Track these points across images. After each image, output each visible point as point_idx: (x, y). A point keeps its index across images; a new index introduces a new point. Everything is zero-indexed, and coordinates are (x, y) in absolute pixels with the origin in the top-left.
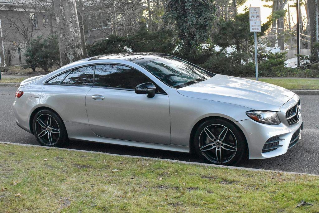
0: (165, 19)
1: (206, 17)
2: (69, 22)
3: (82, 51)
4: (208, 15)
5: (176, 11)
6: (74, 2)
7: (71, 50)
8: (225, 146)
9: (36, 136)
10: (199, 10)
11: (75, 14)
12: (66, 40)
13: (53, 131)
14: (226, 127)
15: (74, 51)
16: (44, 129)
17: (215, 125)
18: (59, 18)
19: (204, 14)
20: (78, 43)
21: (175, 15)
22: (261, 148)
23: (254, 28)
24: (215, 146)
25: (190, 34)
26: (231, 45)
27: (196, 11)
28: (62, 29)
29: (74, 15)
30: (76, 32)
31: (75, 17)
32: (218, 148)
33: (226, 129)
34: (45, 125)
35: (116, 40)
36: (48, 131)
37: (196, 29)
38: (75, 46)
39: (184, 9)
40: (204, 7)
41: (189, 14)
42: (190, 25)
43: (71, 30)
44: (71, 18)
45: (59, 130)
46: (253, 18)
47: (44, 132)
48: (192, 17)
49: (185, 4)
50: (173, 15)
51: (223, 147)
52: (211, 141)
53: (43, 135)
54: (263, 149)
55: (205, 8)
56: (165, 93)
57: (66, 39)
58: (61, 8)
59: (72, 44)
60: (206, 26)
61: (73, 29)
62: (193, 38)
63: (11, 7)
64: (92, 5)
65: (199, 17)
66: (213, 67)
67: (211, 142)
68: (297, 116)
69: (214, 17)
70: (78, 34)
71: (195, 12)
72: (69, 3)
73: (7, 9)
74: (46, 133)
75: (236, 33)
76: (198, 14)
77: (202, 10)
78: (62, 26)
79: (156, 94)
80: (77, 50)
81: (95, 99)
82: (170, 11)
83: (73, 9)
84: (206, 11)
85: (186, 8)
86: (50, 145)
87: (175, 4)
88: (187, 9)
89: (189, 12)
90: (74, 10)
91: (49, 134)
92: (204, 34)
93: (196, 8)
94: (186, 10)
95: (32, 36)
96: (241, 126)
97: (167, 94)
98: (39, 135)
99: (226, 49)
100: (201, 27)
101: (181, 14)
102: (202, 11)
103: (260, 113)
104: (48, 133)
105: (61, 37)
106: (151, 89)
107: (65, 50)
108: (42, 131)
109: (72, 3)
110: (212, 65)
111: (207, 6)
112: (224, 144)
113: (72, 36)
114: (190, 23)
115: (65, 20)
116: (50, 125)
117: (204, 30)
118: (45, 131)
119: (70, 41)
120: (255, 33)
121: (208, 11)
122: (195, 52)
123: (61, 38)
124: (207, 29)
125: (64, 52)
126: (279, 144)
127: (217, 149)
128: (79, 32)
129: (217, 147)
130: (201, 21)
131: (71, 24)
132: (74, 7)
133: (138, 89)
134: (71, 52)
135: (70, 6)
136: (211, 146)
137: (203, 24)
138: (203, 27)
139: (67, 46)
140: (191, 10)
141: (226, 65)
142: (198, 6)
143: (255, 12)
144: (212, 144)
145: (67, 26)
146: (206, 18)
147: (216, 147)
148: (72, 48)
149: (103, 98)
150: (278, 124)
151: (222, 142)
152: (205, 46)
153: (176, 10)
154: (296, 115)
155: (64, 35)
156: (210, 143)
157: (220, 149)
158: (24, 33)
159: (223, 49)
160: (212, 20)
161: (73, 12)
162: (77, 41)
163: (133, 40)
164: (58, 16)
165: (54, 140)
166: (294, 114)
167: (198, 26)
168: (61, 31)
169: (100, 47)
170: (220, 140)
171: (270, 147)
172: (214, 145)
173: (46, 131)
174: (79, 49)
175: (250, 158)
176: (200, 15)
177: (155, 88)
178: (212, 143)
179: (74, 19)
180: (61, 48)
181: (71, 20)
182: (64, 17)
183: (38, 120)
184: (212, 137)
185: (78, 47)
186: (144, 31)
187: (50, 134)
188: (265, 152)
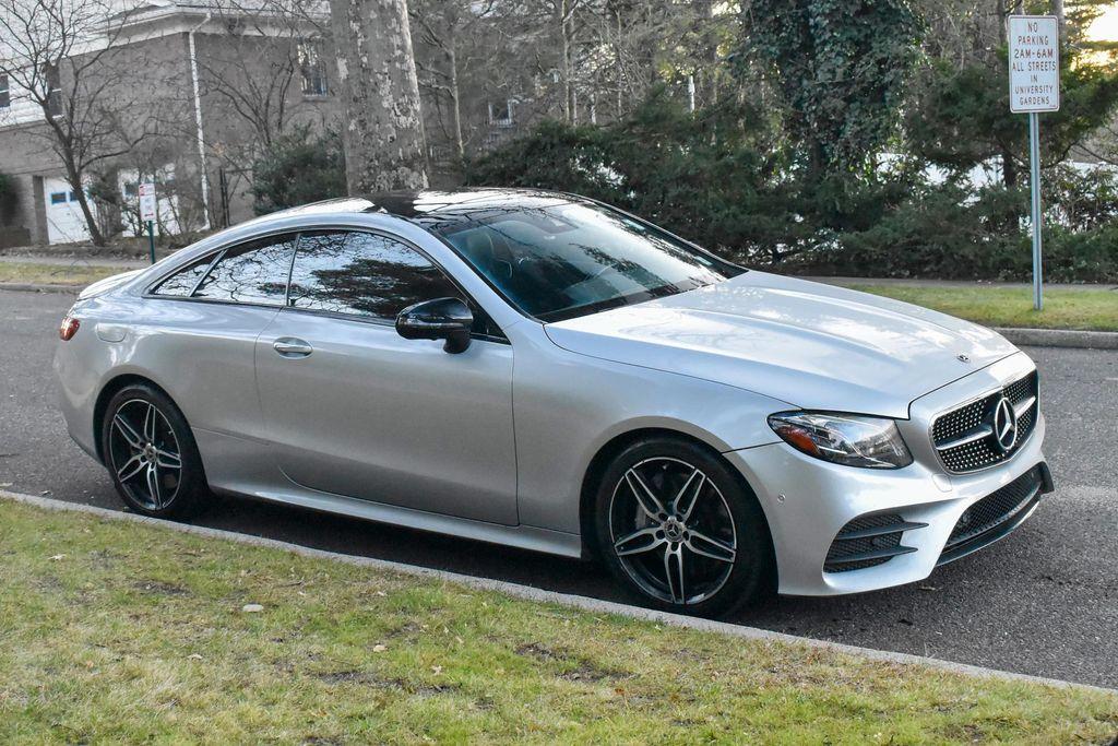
0: (737, 64)
1: (885, 55)
2: (381, 77)
3: (425, 178)
4: (894, 47)
5: (778, 35)
6: (398, 6)
7: (384, 173)
8: (695, 541)
9: (113, 475)
10: (859, 31)
11: (403, 48)
12: (368, 139)
13: (162, 461)
14: (697, 471)
15: (397, 181)
16: (137, 451)
17: (665, 462)
18: (345, 61)
19: (878, 45)
20: (409, 151)
21: (773, 49)
22: (821, 555)
23: (1026, 95)
24: (664, 540)
25: (823, 119)
26: (979, 161)
27: (848, 34)
28: (356, 100)
29: (398, 53)
30: (406, 113)
31: (402, 60)
32: (675, 547)
33: (698, 477)
34: (140, 440)
35: (556, 141)
36: (149, 460)
37: (845, 100)
38: (399, 160)
39: (807, 26)
40: (879, 19)
41: (825, 43)
42: (823, 85)
43: (385, 105)
44: (389, 62)
45: (178, 457)
46: (1024, 61)
47: (136, 463)
48: (833, 55)
49: (810, 7)
50: (764, 47)
51: (688, 544)
52: (652, 520)
53: (133, 474)
54: (827, 559)
55: (883, 20)
56: (505, 337)
57: (369, 135)
58: (355, 26)
59: (390, 155)
60: (884, 88)
61: (395, 99)
62: (838, 134)
63: (231, 23)
64: (487, 15)
65: (857, 57)
66: (901, 242)
67: (650, 523)
68: (996, 440)
69: (914, 57)
70: (411, 119)
71: (844, 38)
72: (382, 8)
73: (221, 31)
74: (142, 464)
75: (991, 116)
76: (857, 43)
77: (873, 28)
78: (356, 91)
79: (475, 343)
80: (408, 176)
81: (285, 353)
82: (753, 35)
83: (398, 30)
84: (887, 32)
85: (812, 22)
86: (153, 507)
87: (773, 11)
88: (816, 26)
89: (823, 38)
90: (400, 34)
91: (150, 470)
92: (874, 118)
93: (849, 21)
94: (812, 31)
95: (280, 125)
96: (748, 467)
97: (508, 343)
98: (121, 470)
99: (968, 175)
100: (865, 90)
101: (795, 46)
102: (873, 33)
103: (826, 421)
104: (147, 465)
105: (352, 127)
106: (456, 321)
107: (365, 173)
108: (129, 458)
109: (393, 8)
110: (897, 235)
111: (891, 16)
112: (692, 533)
113: (390, 125)
114: (822, 77)
115: (367, 70)
116: (153, 440)
117: (877, 105)
118: (138, 457)
119: (382, 142)
120: (1032, 117)
121: (896, 32)
122: (839, 186)
123: (351, 133)
124: (887, 99)
125: (362, 180)
126: (901, 544)
127: (669, 551)
128: (415, 111)
129: (670, 544)
130: (866, 68)
131: (389, 82)
132: (399, 22)
133: (409, 322)
134: (385, 182)
135: (385, 21)
136: (648, 539)
137: (873, 83)
138: (877, 94)
139: (372, 161)
140: (832, 31)
141: (951, 236)
142: (858, 14)
143: (1032, 34)
144: (653, 531)
145: (374, 90)
146: (883, 61)
147: (666, 544)
148: (389, 167)
149: (307, 348)
150: (898, 467)
151: (687, 524)
152: (888, 161)
153: (778, 30)
154: (993, 435)
155: (362, 123)
156: (649, 526)
157: (679, 552)
158: (256, 113)
159: (957, 175)
160: (905, 66)
161: (396, 41)
162: (407, 142)
163: (618, 139)
164: (343, 56)
165: (166, 493)
166: (983, 430)
167: (855, 89)
168: (353, 109)
169: (503, 166)
170: (680, 519)
171: (860, 553)
172: (661, 535)
173: (144, 459)
174: (413, 171)
175: (782, 591)
176: (862, 47)
177: (472, 317)
178: (653, 527)
179: (398, 65)
180: (351, 170)
181: (386, 70)
182: (365, 60)
183: (119, 420)
184: (652, 506)
185: (409, 165)
186: (656, 109)
187: (154, 470)
188: (839, 571)
